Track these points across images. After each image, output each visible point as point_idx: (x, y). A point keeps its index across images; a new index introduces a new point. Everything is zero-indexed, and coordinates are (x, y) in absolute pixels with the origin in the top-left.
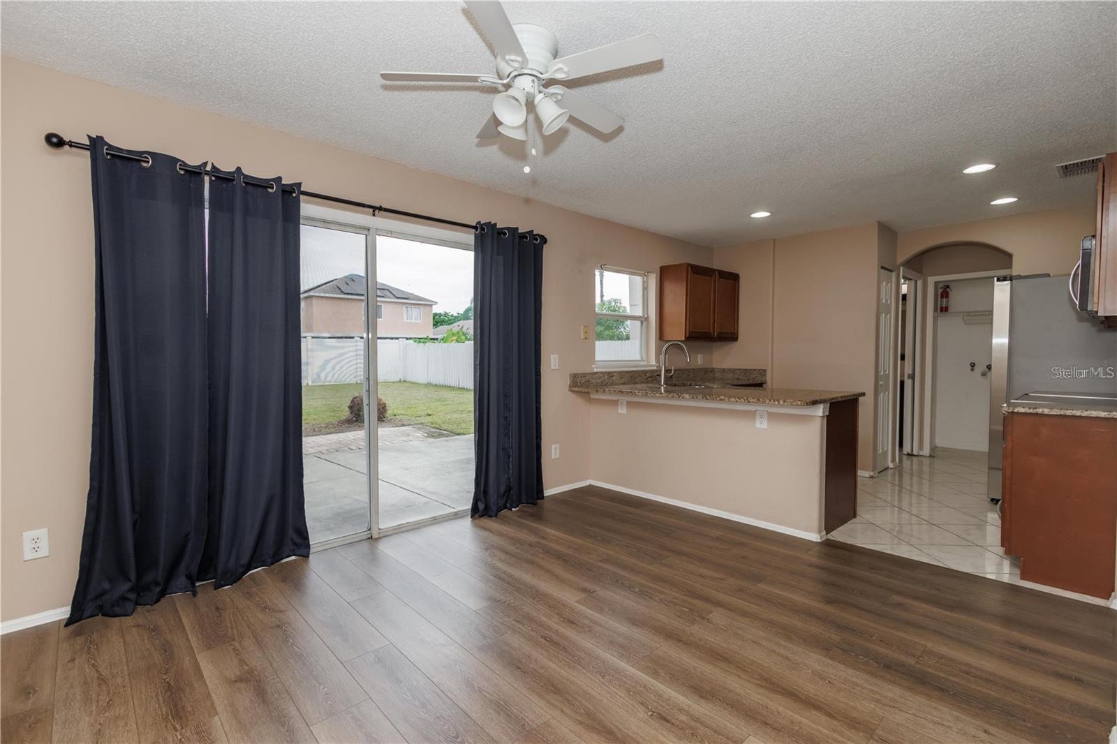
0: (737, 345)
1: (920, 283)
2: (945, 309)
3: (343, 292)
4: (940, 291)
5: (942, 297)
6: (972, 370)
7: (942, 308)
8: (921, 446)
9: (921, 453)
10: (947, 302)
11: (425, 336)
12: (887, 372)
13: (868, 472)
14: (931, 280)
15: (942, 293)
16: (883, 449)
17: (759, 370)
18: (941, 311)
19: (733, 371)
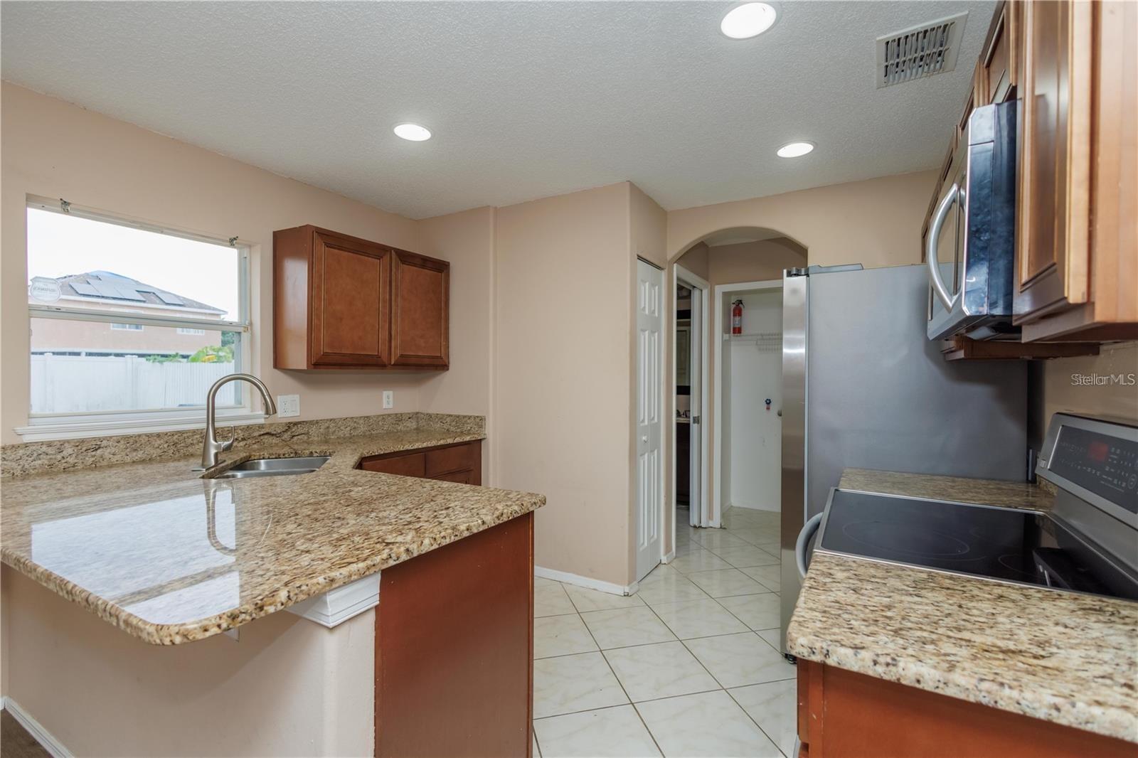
0: (446, 377)
1: (705, 292)
2: (738, 331)
3: (77, 293)
4: (733, 307)
5: (734, 315)
6: (768, 409)
7: (734, 329)
8: (710, 517)
9: (711, 524)
10: (741, 321)
11: (174, 353)
12: (656, 420)
13: (621, 587)
14: (719, 290)
15: (734, 310)
16: (650, 538)
17: (475, 417)
18: (734, 333)
19: (441, 418)
